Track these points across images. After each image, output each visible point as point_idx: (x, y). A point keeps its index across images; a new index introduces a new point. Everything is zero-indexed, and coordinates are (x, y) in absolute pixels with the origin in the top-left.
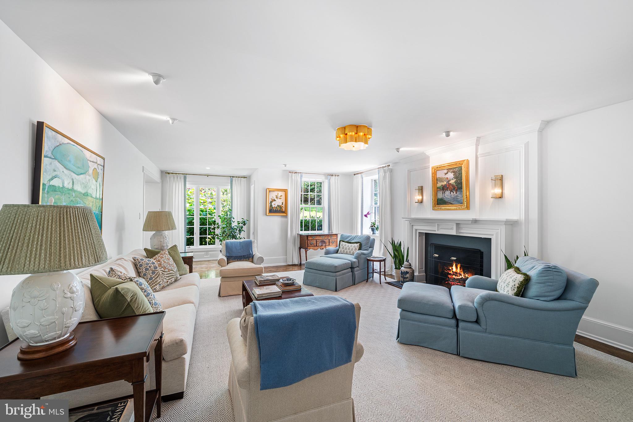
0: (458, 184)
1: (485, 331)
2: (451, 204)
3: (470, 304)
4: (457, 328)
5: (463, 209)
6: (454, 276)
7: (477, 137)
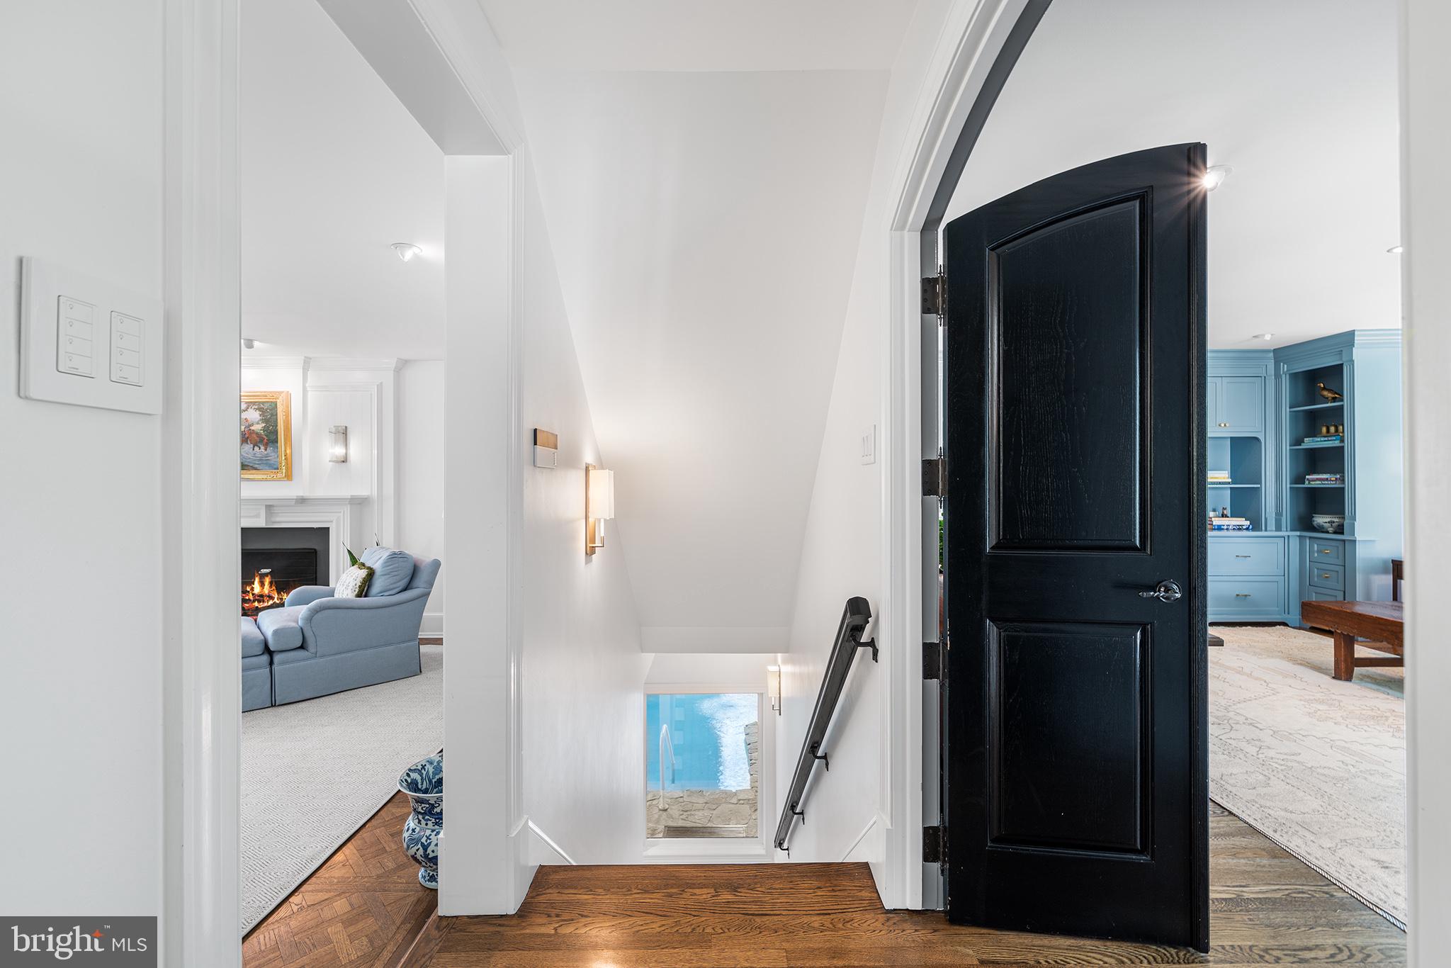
0: (270, 433)
1: (315, 656)
2: (256, 469)
3: (293, 624)
4: (271, 667)
5: (279, 480)
6: (256, 604)
7: (305, 357)
